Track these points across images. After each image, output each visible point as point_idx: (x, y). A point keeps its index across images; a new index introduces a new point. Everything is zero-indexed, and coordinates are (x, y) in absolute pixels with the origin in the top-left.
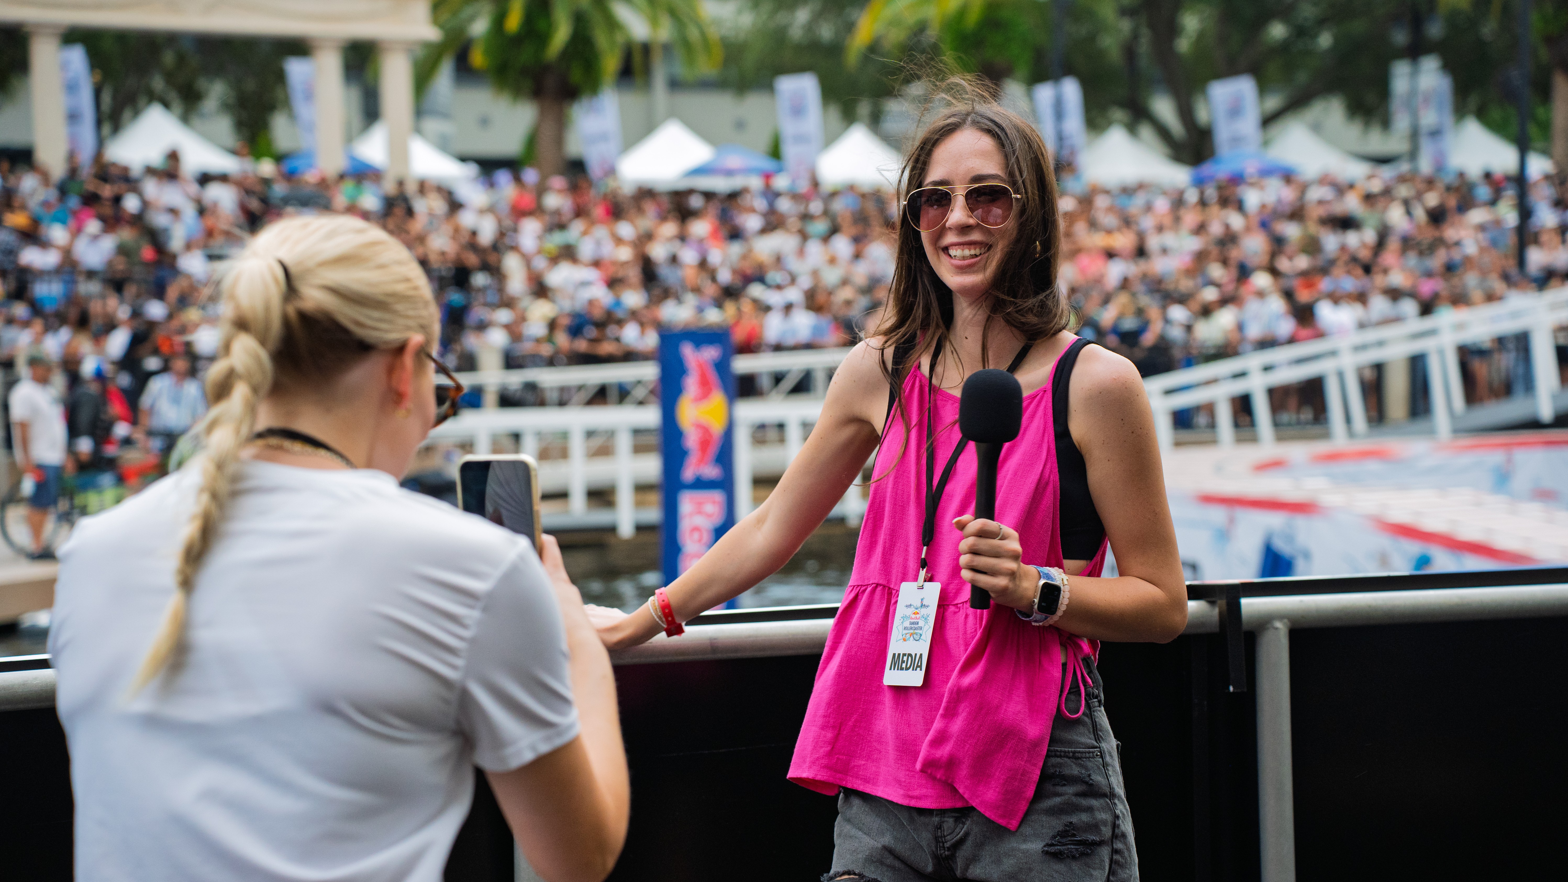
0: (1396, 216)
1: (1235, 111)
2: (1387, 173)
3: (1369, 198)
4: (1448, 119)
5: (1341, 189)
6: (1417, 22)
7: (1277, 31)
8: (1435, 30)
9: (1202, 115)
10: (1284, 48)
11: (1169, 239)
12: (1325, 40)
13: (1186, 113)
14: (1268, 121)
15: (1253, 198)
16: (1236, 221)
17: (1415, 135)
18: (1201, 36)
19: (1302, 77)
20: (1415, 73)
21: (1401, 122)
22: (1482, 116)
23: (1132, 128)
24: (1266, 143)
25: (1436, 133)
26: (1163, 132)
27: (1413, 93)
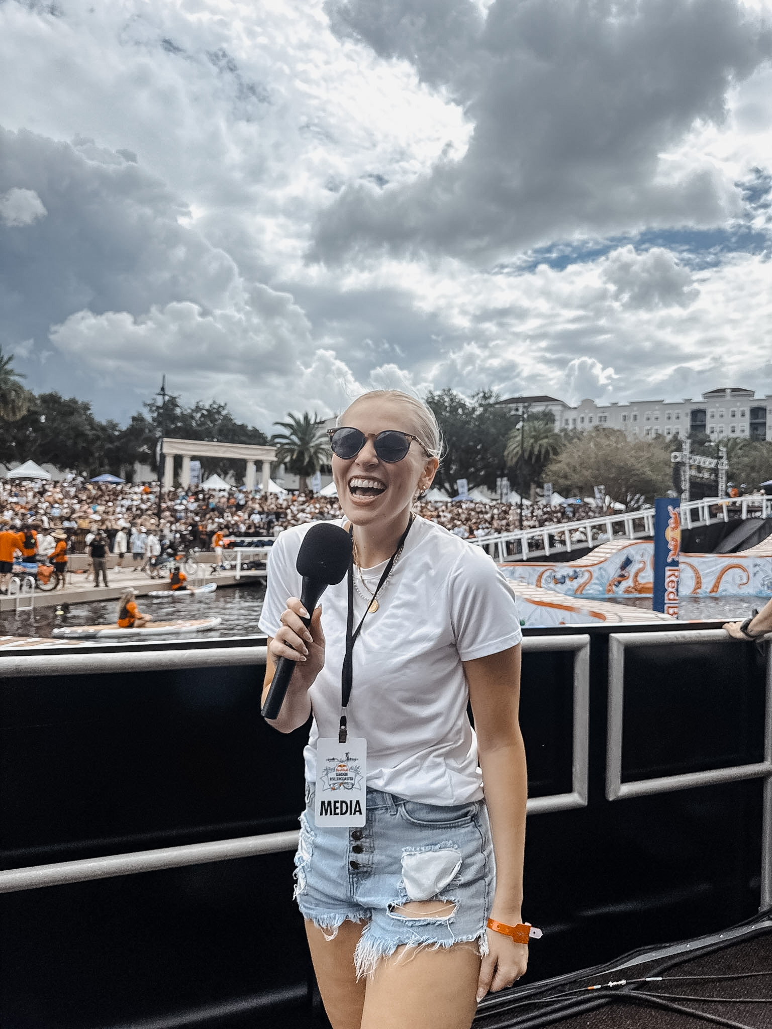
0: (496, 511)
1: (463, 487)
2: (494, 503)
3: (490, 507)
4: (509, 492)
5: (485, 505)
6: (502, 469)
7: (472, 470)
8: (506, 472)
9: (456, 488)
10: (473, 473)
11: (445, 514)
12: (482, 473)
13: (452, 487)
14: (469, 489)
15: (464, 506)
16: (460, 511)
17: (501, 494)
18: (456, 469)
19: (479, 480)
20: (502, 481)
21: (499, 492)
22: (516, 492)
23: (439, 489)
24: (469, 494)
25: (507, 494)
26: (447, 490)
27: (501, 485)
